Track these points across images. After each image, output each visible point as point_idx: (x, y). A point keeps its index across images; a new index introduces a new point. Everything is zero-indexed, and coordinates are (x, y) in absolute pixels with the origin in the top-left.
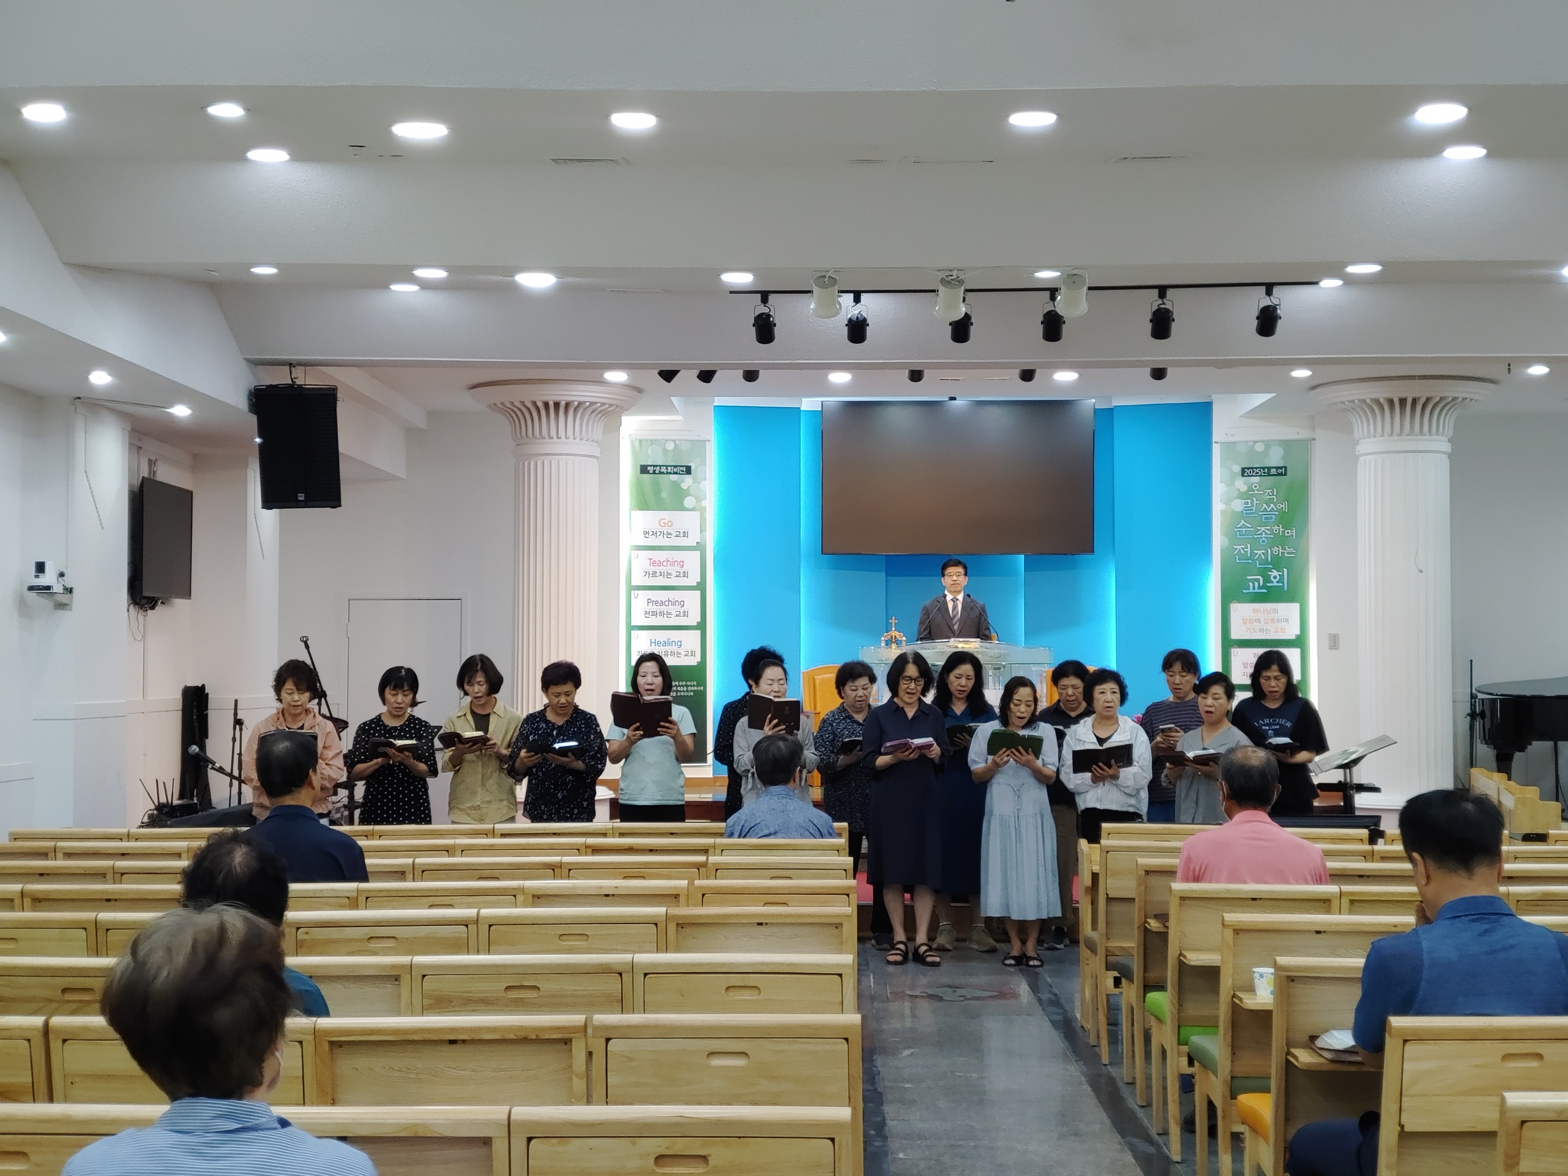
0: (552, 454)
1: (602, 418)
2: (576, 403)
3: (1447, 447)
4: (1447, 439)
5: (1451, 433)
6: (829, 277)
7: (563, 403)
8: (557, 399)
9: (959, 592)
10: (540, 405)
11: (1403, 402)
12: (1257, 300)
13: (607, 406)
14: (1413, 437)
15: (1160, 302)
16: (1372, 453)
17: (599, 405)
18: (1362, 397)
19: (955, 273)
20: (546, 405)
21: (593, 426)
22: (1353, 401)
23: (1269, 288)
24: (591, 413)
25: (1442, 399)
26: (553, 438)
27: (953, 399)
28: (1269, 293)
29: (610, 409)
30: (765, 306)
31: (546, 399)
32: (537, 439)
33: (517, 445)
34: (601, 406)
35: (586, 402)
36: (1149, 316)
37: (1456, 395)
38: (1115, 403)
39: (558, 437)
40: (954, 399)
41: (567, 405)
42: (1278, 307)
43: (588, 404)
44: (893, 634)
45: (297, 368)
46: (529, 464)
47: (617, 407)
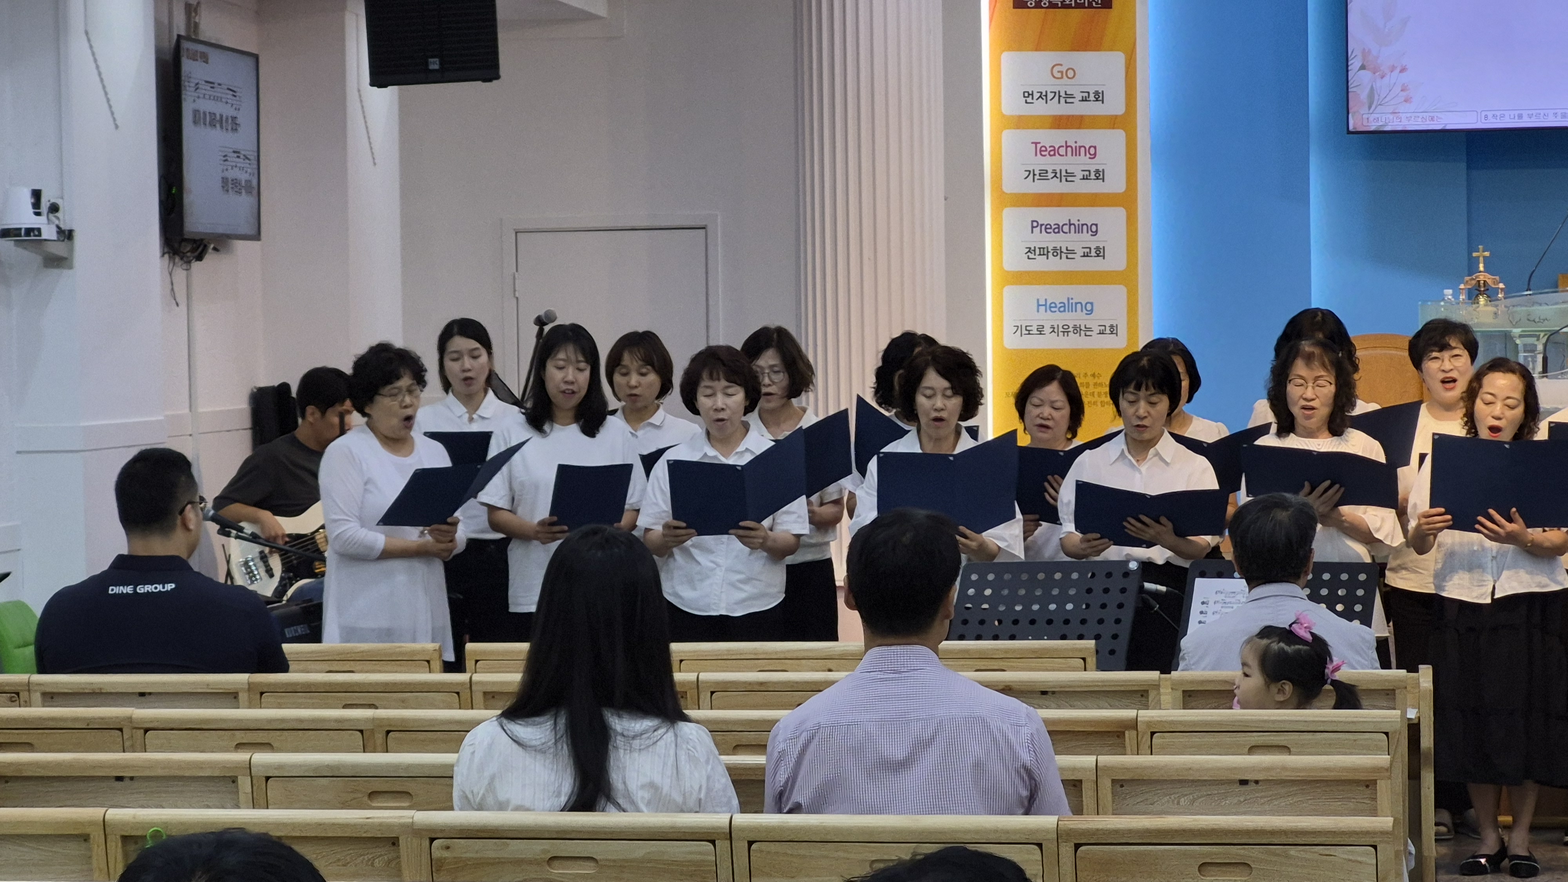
44: (1482, 278)
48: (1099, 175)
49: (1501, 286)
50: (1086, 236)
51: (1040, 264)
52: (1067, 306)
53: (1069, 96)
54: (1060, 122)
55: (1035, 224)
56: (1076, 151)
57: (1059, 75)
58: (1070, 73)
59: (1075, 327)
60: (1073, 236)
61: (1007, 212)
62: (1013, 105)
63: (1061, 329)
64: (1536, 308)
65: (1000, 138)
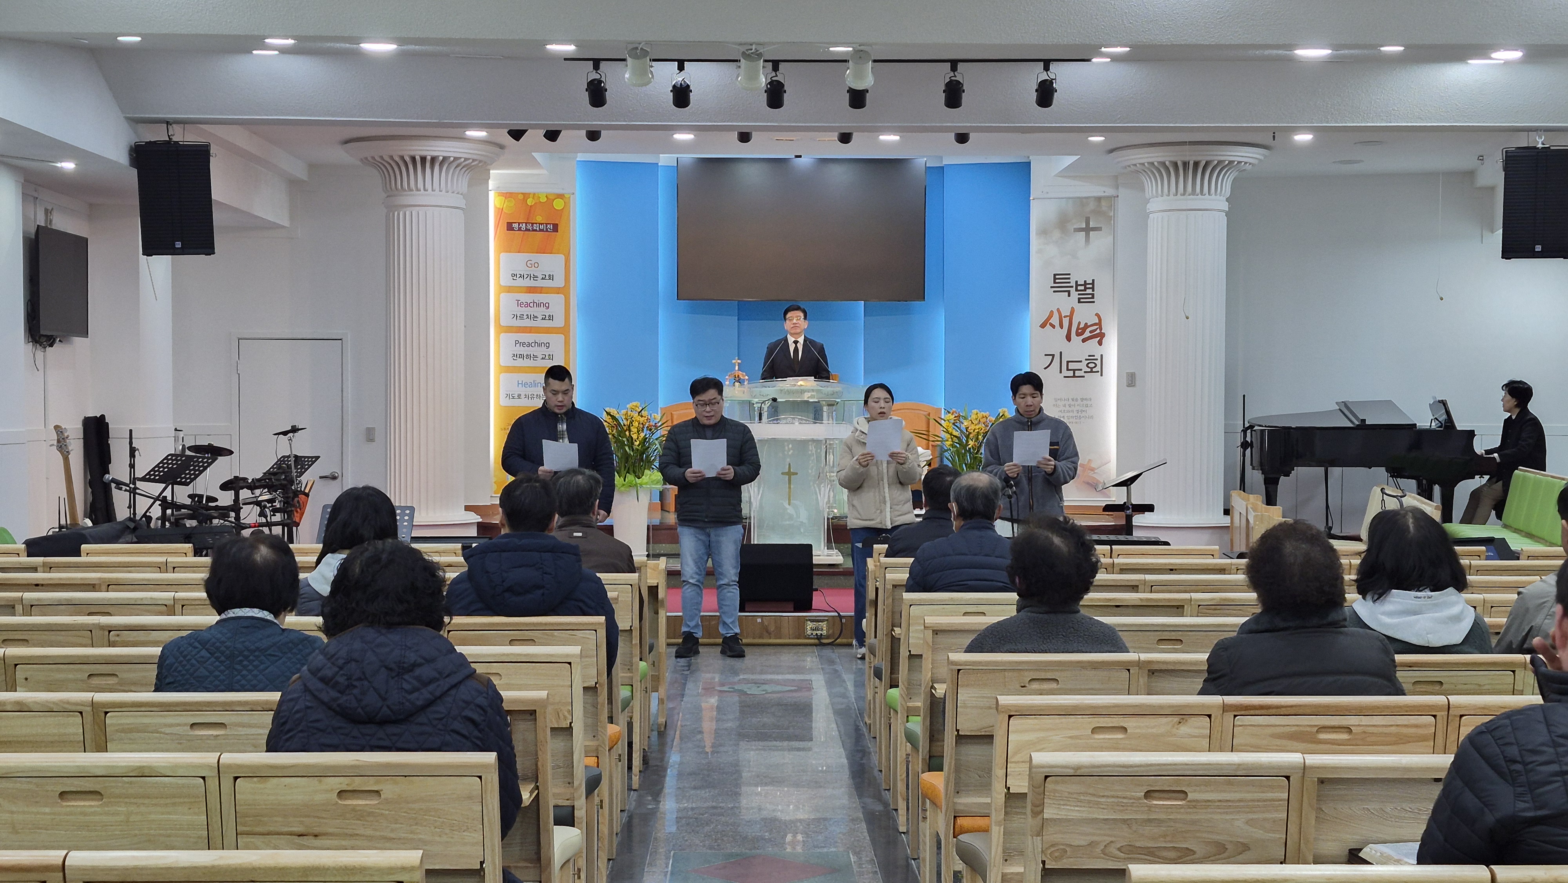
0: (419, 206)
1: (468, 172)
2: (441, 158)
3: (1225, 206)
4: (1225, 199)
5: (1228, 194)
6: (642, 49)
7: (429, 158)
8: (423, 153)
9: (799, 334)
10: (407, 159)
11: (1185, 164)
12: (1036, 75)
13: (471, 161)
14: (1195, 197)
15: (953, 74)
16: (1160, 211)
17: (463, 160)
18: (1151, 160)
19: (754, 47)
21: (458, 181)
22: (1143, 164)
23: (1047, 64)
24: (457, 166)
25: (1219, 162)
26: (420, 190)
27: (797, 157)
28: (1046, 68)
29: (473, 164)
30: (597, 72)
31: (412, 153)
32: (406, 191)
33: (387, 197)
34: (464, 161)
35: (450, 157)
36: (943, 87)
37: (1232, 159)
38: (945, 162)
39: (425, 190)
40: (800, 156)
41: (432, 160)
42: (1054, 81)
43: (452, 159)
44: (738, 373)
45: (174, 125)
46: (399, 215)
47: (480, 161)
48: (551, 318)
49: (747, 377)
50: (544, 348)
51: (520, 362)
52: (533, 384)
53: (535, 277)
54: (531, 290)
55: (517, 342)
56: (539, 305)
57: (530, 266)
58: (536, 265)
60: (536, 348)
61: (502, 335)
62: (506, 281)
63: (529, 396)
64: (764, 389)
65: (499, 297)
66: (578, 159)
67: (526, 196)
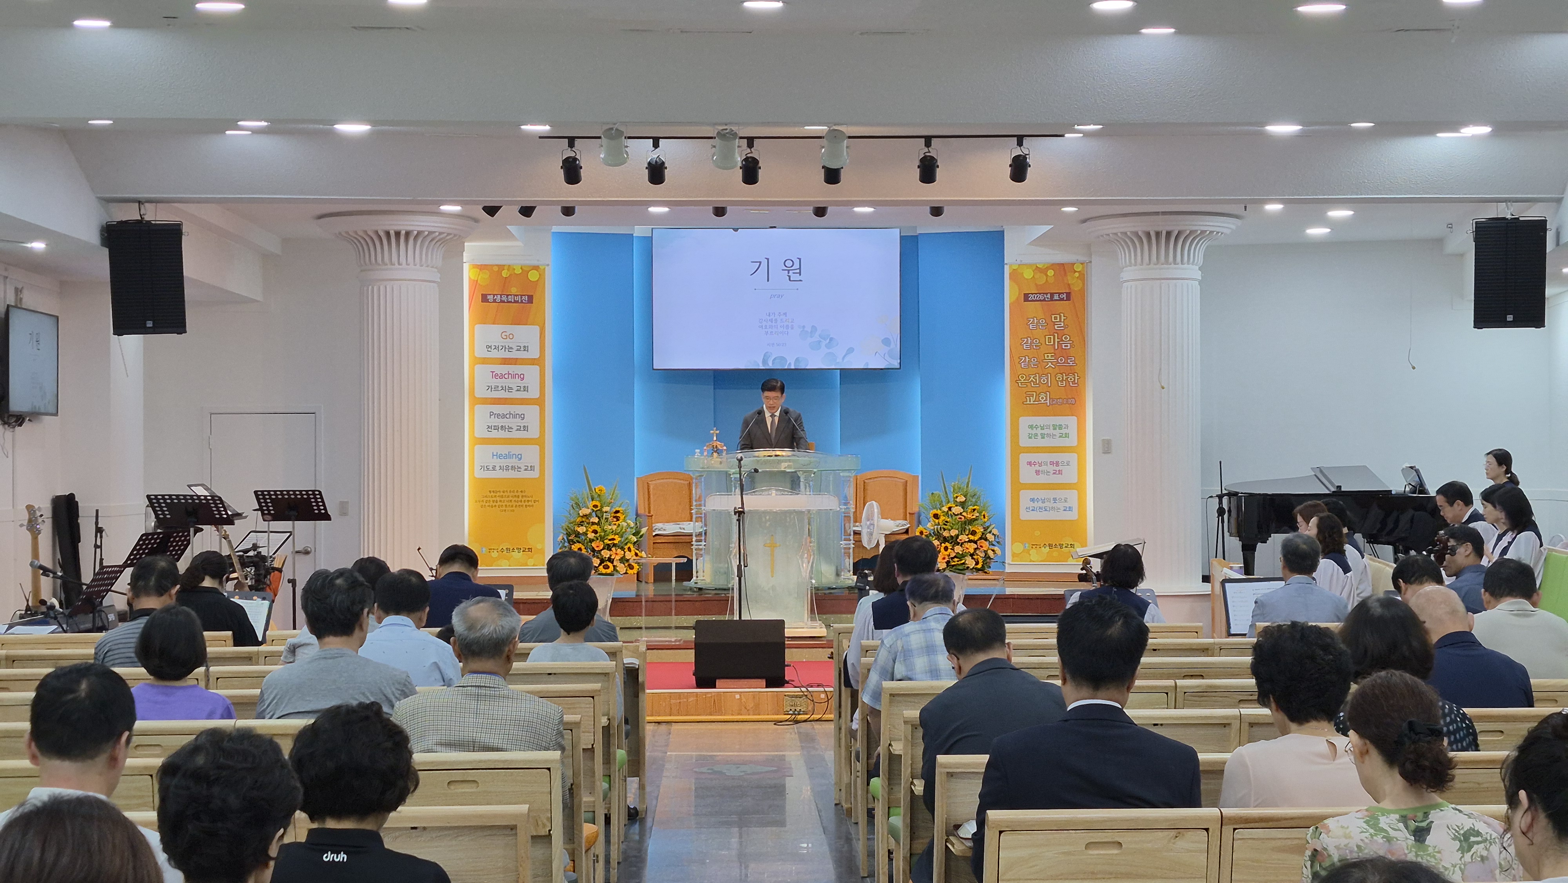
0: (394, 280)
1: (442, 246)
2: (415, 233)
3: (1198, 275)
4: (1197, 267)
5: (1201, 261)
6: (617, 129)
7: (403, 232)
8: (397, 228)
10: (382, 234)
11: (1158, 235)
12: (1009, 150)
13: (445, 235)
14: (1170, 266)
15: (926, 150)
16: (1133, 280)
17: (437, 234)
18: (1123, 230)
19: (729, 127)
20: (388, 234)
21: (432, 255)
22: (1116, 234)
23: (1020, 140)
24: (431, 241)
25: (1193, 232)
26: (394, 265)
28: (1020, 144)
29: (448, 238)
30: (571, 150)
31: (387, 228)
32: (379, 265)
33: (361, 271)
34: (439, 235)
35: (424, 231)
36: (918, 163)
37: (1204, 228)
38: (919, 230)
39: (399, 264)
40: (775, 227)
41: (408, 234)
42: (1027, 156)
43: (426, 233)
44: (715, 444)
45: (147, 205)
46: (373, 288)
47: (455, 235)
48: (526, 389)
49: (725, 448)
50: (518, 420)
51: (495, 434)
52: (508, 456)
53: (510, 348)
54: (505, 361)
55: (492, 414)
56: (514, 377)
57: (505, 337)
58: (511, 336)
59: (512, 467)
60: (511, 420)
61: (477, 407)
62: (480, 352)
63: (505, 468)
65: (473, 369)
66: (552, 231)
67: (501, 267)
